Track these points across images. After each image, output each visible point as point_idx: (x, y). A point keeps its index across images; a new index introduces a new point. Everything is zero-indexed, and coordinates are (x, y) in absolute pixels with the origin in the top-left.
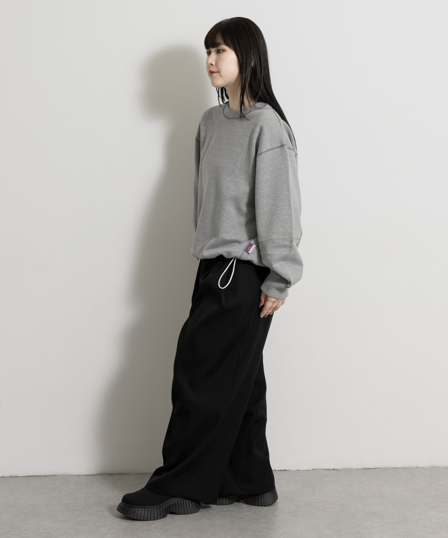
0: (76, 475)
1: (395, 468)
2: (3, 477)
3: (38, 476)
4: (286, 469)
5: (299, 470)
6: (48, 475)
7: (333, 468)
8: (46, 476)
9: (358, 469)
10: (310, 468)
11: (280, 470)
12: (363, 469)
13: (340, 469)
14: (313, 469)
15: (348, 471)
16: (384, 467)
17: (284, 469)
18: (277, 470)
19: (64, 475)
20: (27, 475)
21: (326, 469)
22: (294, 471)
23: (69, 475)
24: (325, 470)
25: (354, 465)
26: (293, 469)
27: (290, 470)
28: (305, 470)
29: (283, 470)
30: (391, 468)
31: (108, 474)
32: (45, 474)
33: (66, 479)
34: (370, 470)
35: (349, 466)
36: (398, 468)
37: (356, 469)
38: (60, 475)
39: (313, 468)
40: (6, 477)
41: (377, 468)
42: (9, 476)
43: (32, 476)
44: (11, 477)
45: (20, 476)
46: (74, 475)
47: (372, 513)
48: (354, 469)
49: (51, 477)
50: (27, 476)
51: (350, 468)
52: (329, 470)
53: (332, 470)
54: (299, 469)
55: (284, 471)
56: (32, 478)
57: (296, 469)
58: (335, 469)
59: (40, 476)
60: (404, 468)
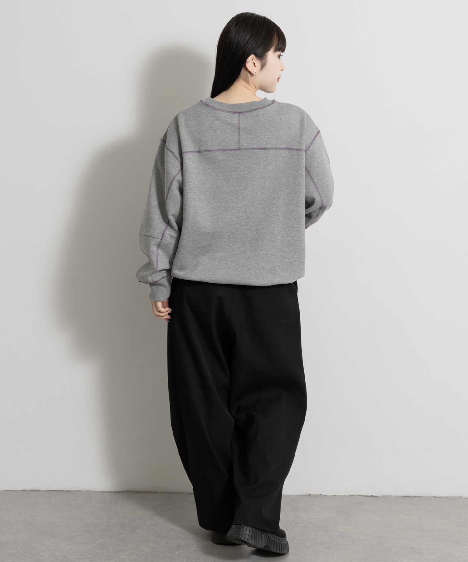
0: (100, 492)
1: (437, 497)
2: (24, 490)
3: (61, 491)
4: (322, 494)
5: (335, 496)
6: (72, 490)
8: (69, 491)
9: (397, 497)
10: (347, 494)
11: (315, 495)
12: (403, 497)
13: (379, 496)
14: (350, 495)
15: (387, 499)
16: (425, 496)
17: (319, 494)
18: (312, 495)
19: (89, 491)
20: (50, 489)
21: (364, 495)
22: (330, 496)
23: (94, 491)
24: (363, 497)
25: (394, 492)
26: (329, 494)
27: (326, 495)
28: (341, 496)
29: (318, 495)
30: (433, 497)
31: (134, 491)
32: (68, 489)
33: (89, 495)
34: (410, 498)
35: (388, 493)
36: (440, 497)
37: (396, 497)
38: (83, 491)
39: (350, 494)
40: (28, 491)
41: (418, 497)
42: (30, 490)
44: (32, 490)
45: (42, 490)
46: (98, 491)
47: (410, 547)
48: (394, 497)
49: (74, 492)
50: (49, 491)
51: (389, 496)
52: (367, 496)
53: (370, 496)
54: (335, 494)
55: (320, 496)
56: (54, 493)
57: (332, 494)
58: (374, 496)
59: (63, 491)
60: (447, 498)
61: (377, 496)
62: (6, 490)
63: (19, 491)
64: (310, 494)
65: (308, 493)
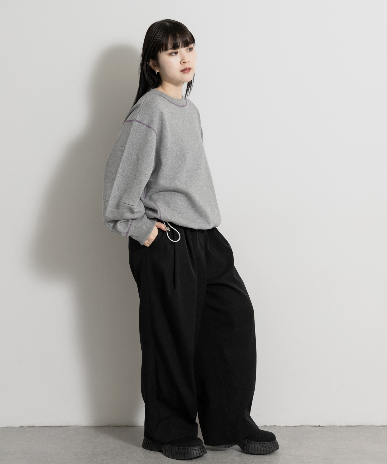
0: (87, 427)
1: (375, 426)
2: (22, 427)
3: (53, 426)
4: (276, 425)
5: (288, 426)
6: (62, 426)
7: (319, 425)
8: (60, 426)
9: (341, 426)
10: (298, 425)
11: (270, 426)
12: (345, 426)
13: (325, 426)
14: (300, 426)
15: (332, 428)
16: (365, 425)
17: (274, 425)
19: (76, 426)
20: (44, 425)
21: (313, 426)
22: (283, 426)
23: (81, 426)
25: (338, 423)
26: (282, 425)
27: (280, 426)
28: (293, 426)
29: (273, 426)
30: (372, 426)
31: (116, 426)
32: (59, 425)
33: (77, 429)
34: (352, 427)
35: (333, 424)
36: (378, 426)
37: (340, 426)
38: (72, 426)
39: (301, 425)
40: (25, 427)
41: (359, 426)
42: (27, 426)
43: (48, 426)
44: (29, 427)
45: (37, 426)
46: (85, 426)
48: (338, 426)
49: (64, 427)
50: (43, 427)
51: (334, 426)
52: (315, 426)
53: (318, 426)
54: (288, 425)
55: (274, 427)
56: (48, 428)
57: (285, 425)
58: (321, 426)
59: (55, 427)
60: (384, 426)
61: (323, 426)
62: (7, 427)
63: (18, 427)
64: (266, 426)
65: (264, 424)
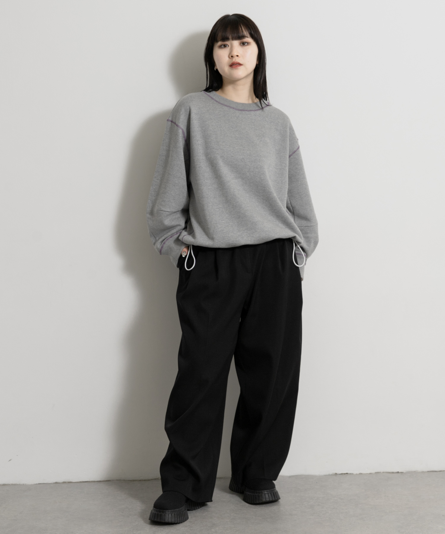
2: (56, 483)
4: (349, 472)
5: (361, 474)
7: (397, 471)
9: (423, 472)
10: (373, 471)
11: (342, 474)
12: (428, 472)
13: (404, 472)
14: (376, 473)
15: (412, 474)
17: (345, 472)
18: (338, 474)
19: (119, 480)
22: (356, 474)
24: (389, 474)
25: (419, 468)
26: (355, 472)
27: (352, 474)
29: (345, 474)
33: (120, 484)
34: (436, 472)
35: (413, 469)
37: (421, 472)
39: (377, 471)
40: (60, 483)
42: (62, 482)
43: (86, 482)
44: (64, 483)
45: (74, 481)
48: (419, 472)
50: (80, 482)
51: (415, 471)
52: (393, 473)
53: (396, 473)
55: (346, 474)
57: (358, 472)
58: (400, 472)
61: (403, 472)
62: (39, 484)
63: (52, 483)
64: (336, 474)
65: (335, 472)
